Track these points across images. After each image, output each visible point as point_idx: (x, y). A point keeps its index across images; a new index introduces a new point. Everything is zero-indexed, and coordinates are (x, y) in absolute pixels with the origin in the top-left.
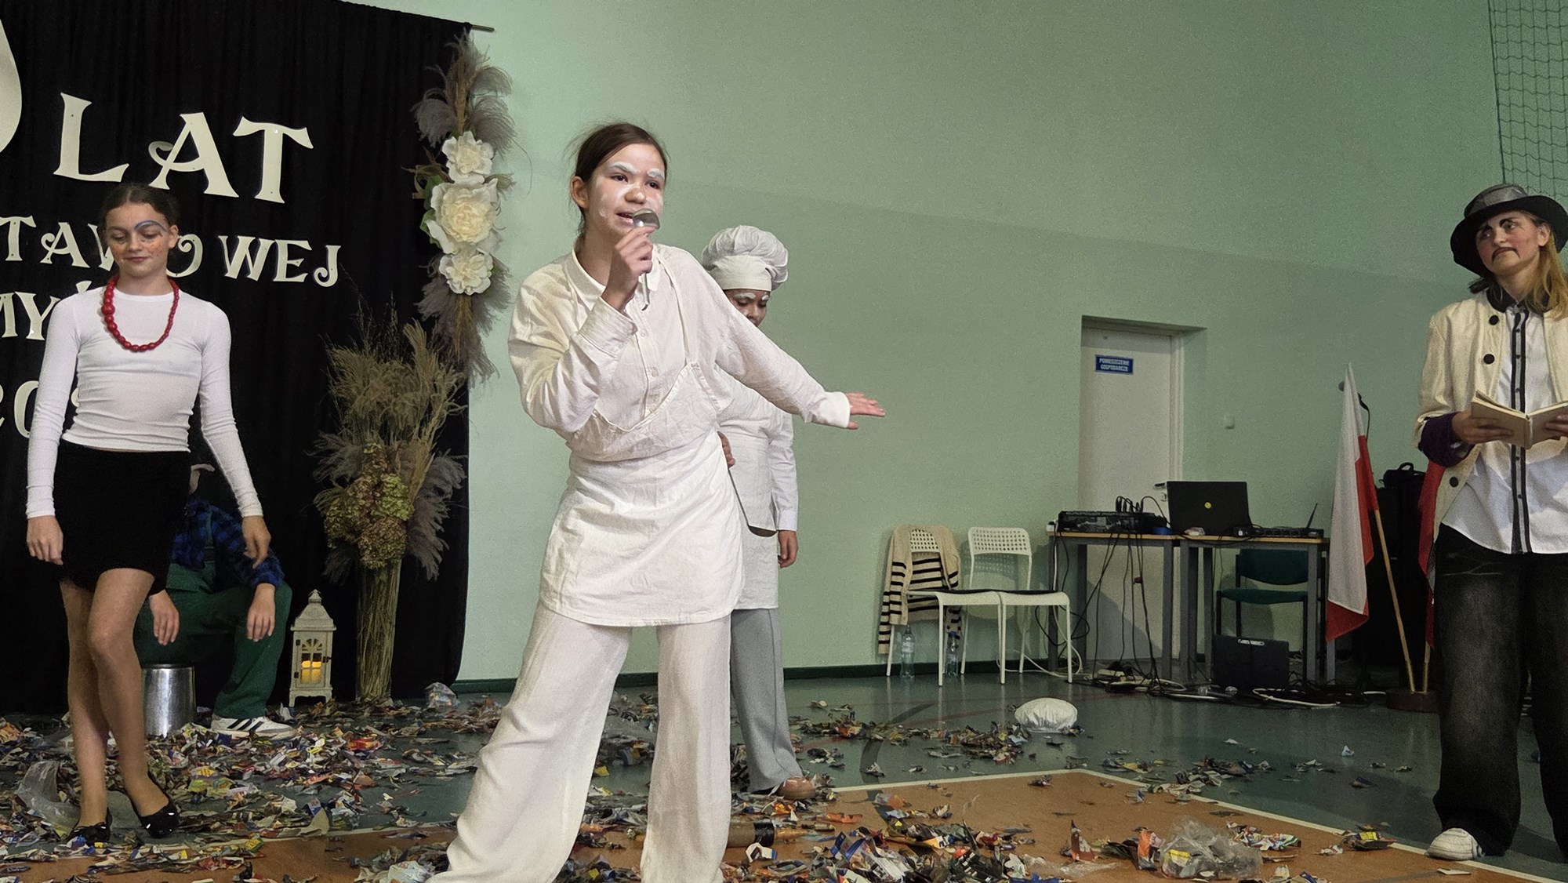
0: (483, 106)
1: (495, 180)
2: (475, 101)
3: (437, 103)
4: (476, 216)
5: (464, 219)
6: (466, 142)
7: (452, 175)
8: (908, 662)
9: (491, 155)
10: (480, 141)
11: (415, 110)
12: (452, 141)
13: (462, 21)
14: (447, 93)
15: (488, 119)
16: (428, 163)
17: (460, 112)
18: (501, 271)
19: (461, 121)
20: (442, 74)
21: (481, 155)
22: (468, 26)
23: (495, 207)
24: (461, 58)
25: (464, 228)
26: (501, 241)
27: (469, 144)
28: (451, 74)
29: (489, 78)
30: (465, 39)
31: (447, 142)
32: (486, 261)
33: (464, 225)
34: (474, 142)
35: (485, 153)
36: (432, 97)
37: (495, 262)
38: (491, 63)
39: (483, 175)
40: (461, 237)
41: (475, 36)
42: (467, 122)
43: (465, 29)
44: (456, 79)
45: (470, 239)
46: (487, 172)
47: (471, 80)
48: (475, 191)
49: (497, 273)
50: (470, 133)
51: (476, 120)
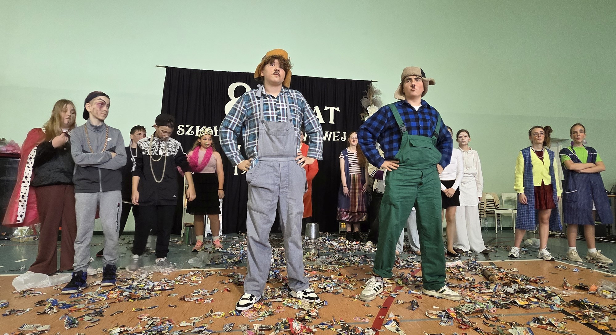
0: (376, 99)
2: (374, 98)
3: (366, 98)
8: (487, 227)
10: (375, 106)
11: (361, 101)
12: (370, 106)
13: (370, 80)
14: (368, 96)
15: (377, 101)
16: (364, 112)
17: (371, 101)
20: (367, 93)
22: (372, 81)
24: (370, 88)
27: (373, 107)
28: (369, 92)
29: (376, 92)
30: (371, 84)
31: (368, 107)
38: (377, 89)
41: (373, 83)
47: (373, 93)
50: (373, 105)
51: (374, 101)
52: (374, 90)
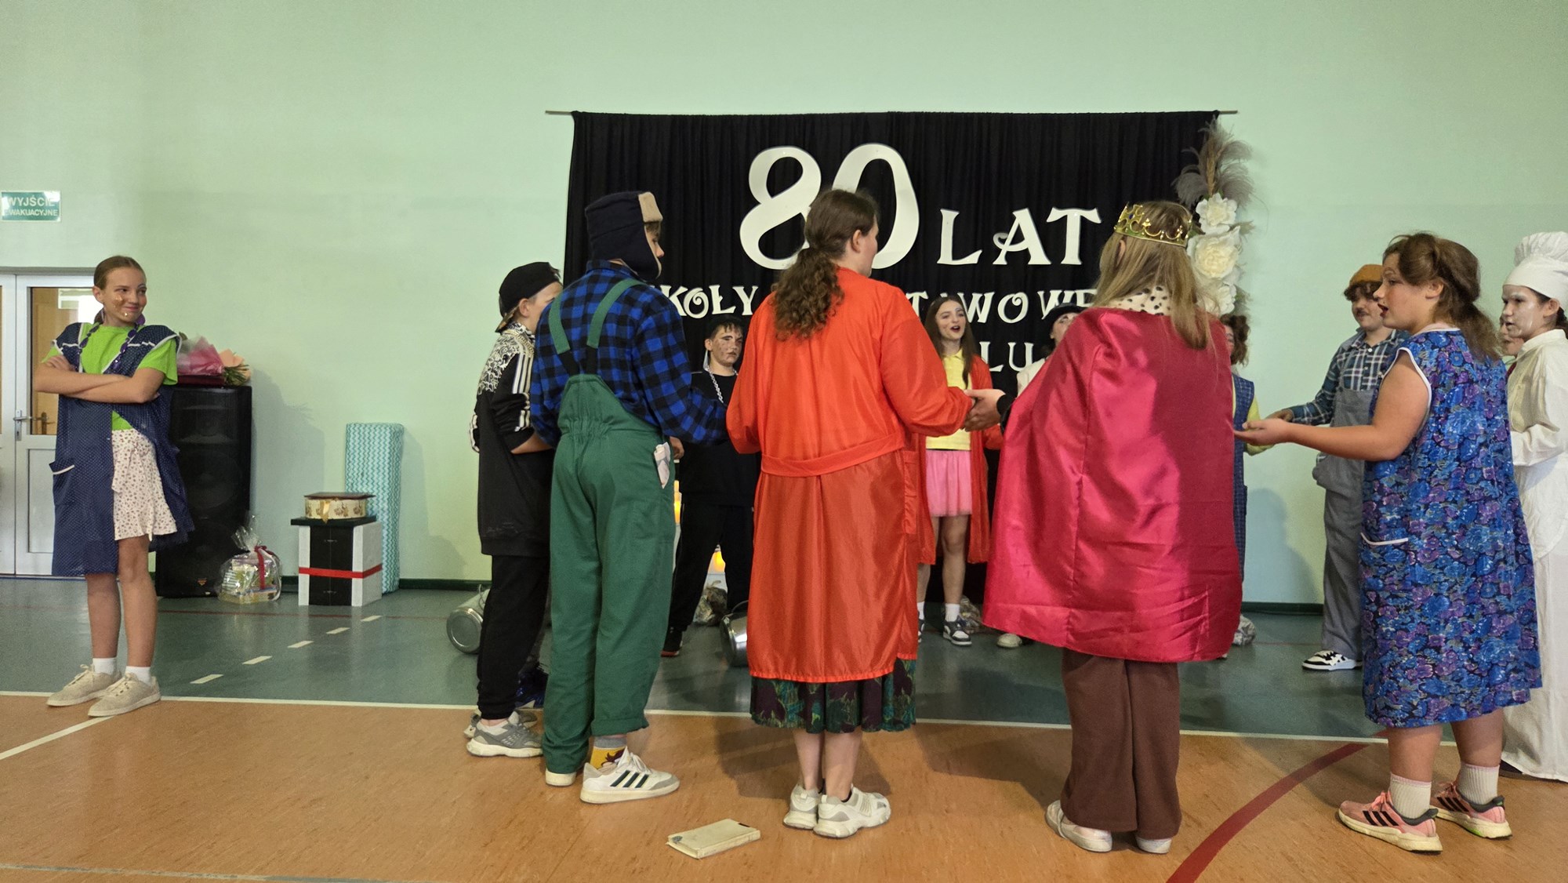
0: (1228, 172)
1: (1238, 228)
2: (1222, 169)
3: (1193, 175)
4: (1223, 257)
5: (1213, 260)
6: (1214, 200)
7: (1203, 228)
9: (1235, 208)
10: (1226, 199)
11: (1175, 185)
12: (1204, 202)
13: (1212, 110)
14: (1200, 167)
15: (1233, 181)
17: (1211, 179)
18: (1243, 297)
19: (1212, 185)
20: (1197, 154)
21: (1227, 209)
22: (1217, 113)
23: (1239, 247)
24: (1211, 140)
25: (1214, 267)
26: (1243, 273)
27: (1218, 203)
28: (1203, 152)
29: (1233, 150)
30: (1215, 123)
31: (1200, 204)
32: (1230, 290)
33: (1212, 265)
34: (1221, 201)
35: (1230, 208)
36: (1188, 172)
37: (1238, 290)
38: (1235, 138)
39: (1229, 225)
40: (1210, 275)
41: (1222, 120)
42: (1215, 186)
43: (1214, 116)
44: (1208, 155)
45: (1218, 276)
46: (1232, 222)
47: (1219, 154)
48: (1222, 238)
49: (1240, 299)
50: (1218, 195)
51: (1223, 183)
52: (1225, 143)
